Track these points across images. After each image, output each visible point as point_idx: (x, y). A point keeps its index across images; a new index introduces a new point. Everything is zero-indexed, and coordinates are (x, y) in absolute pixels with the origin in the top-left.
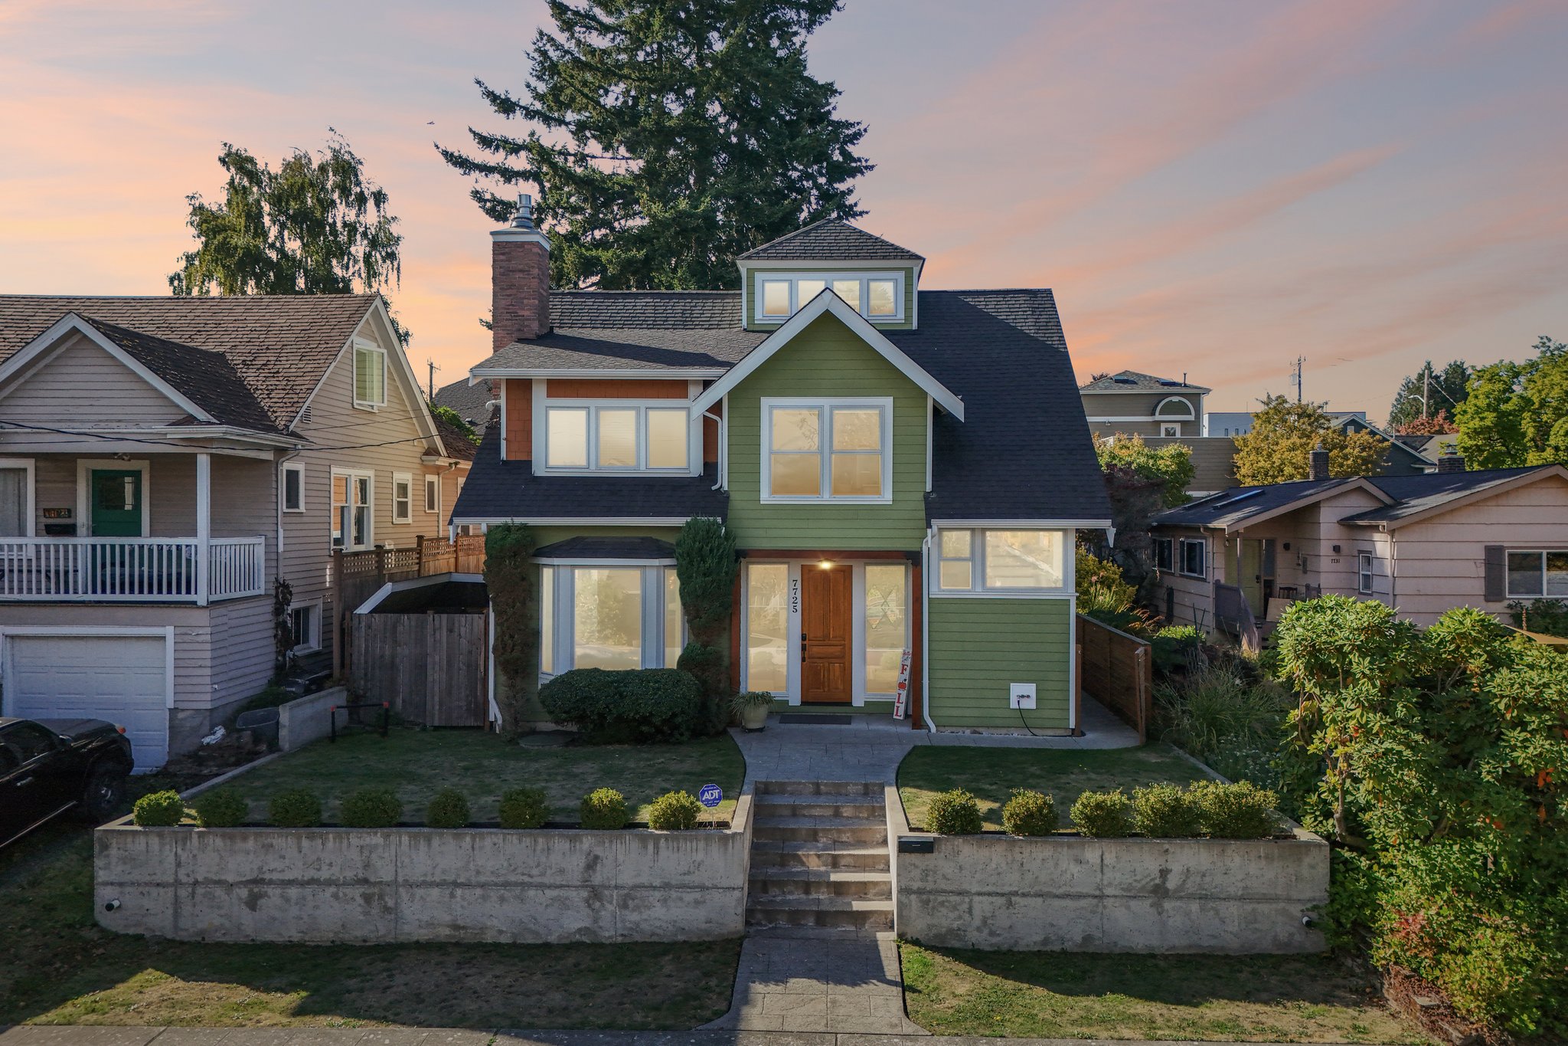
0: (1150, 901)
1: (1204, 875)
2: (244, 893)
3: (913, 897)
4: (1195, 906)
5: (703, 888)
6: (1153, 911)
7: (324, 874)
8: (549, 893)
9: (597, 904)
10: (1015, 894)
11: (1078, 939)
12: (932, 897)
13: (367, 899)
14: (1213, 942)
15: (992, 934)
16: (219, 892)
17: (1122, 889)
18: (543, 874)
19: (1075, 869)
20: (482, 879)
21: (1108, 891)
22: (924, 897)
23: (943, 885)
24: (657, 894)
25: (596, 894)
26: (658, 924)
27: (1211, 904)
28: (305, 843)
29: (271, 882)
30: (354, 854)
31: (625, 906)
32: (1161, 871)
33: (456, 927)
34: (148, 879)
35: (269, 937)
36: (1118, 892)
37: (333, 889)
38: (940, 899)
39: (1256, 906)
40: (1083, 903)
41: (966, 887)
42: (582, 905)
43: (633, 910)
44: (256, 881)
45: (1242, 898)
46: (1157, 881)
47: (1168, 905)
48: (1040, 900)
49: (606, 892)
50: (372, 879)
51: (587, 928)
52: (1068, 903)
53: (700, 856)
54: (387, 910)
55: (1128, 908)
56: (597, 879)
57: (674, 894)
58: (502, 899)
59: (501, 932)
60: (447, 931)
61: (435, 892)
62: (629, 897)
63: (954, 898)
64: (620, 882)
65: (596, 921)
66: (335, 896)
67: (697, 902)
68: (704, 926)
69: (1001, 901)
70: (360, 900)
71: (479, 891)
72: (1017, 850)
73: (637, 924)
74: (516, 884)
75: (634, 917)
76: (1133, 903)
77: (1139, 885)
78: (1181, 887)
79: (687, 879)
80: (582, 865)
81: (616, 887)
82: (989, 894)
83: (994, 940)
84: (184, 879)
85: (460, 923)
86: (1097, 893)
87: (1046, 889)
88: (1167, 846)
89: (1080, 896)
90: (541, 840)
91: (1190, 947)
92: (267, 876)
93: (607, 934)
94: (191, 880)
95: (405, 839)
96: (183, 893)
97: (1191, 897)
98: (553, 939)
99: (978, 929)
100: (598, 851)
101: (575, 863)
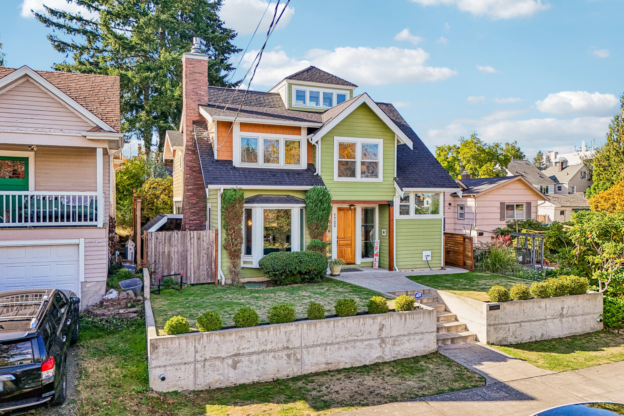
0: (559, 319)
1: (573, 308)
2: (230, 361)
3: (492, 327)
4: (570, 319)
5: (422, 333)
6: (560, 322)
7: (269, 347)
8: (365, 343)
9: (384, 345)
10: (522, 322)
11: (540, 336)
12: (497, 326)
13: (289, 356)
14: (576, 331)
15: (516, 338)
16: (218, 363)
17: (552, 316)
18: (362, 335)
19: (538, 310)
20: (338, 340)
21: (548, 317)
22: (495, 327)
23: (501, 322)
24: (406, 338)
25: (383, 341)
26: (406, 350)
27: (575, 318)
28: (260, 333)
29: (243, 354)
30: (282, 336)
31: (394, 345)
32: (562, 308)
33: (328, 364)
34: (180, 361)
35: (242, 382)
36: (550, 317)
37: (273, 354)
38: (500, 326)
39: (585, 317)
40: (541, 322)
41: (507, 321)
42: (378, 346)
43: (398, 346)
44: (236, 355)
45: (582, 315)
46: (561, 312)
47: (564, 320)
48: (529, 323)
49: (387, 340)
50: (291, 347)
51: (380, 356)
52: (536, 323)
53: (421, 320)
54: (297, 360)
55: (553, 322)
56: (383, 335)
57: (412, 337)
58: (346, 348)
60: (324, 366)
61: (318, 349)
62: (395, 341)
63: (504, 326)
64: (392, 335)
65: (383, 352)
66: (274, 357)
67: (420, 339)
68: (423, 349)
69: (518, 325)
70: (285, 357)
71: (337, 346)
72: (522, 305)
73: (399, 352)
74: (352, 341)
75: (397, 349)
76: (555, 320)
77: (556, 314)
78: (567, 313)
79: (416, 330)
80: (378, 329)
81: (391, 337)
82: (514, 323)
83: (516, 340)
84: (199, 358)
85: (330, 362)
86: (545, 318)
87: (530, 319)
88: (563, 299)
89: (541, 320)
90: (361, 320)
91: (570, 333)
92: (241, 352)
93: (388, 358)
94: (203, 359)
95: (305, 326)
96: (199, 366)
97: (569, 316)
98: (367, 363)
99: (511, 336)
100: (384, 322)
101: (377, 327)
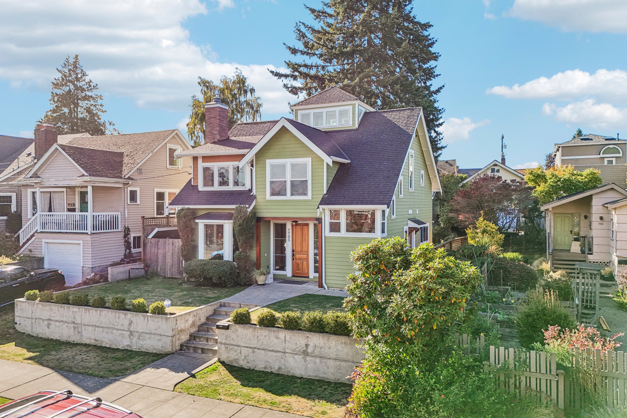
0: (302, 356)
1: (321, 348)
2: (46, 322)
3: (223, 345)
4: (318, 360)
5: (161, 335)
6: (303, 360)
7: (64, 319)
8: (120, 332)
9: (132, 337)
10: (256, 348)
11: (277, 368)
12: (229, 346)
13: (74, 328)
14: (324, 376)
15: (248, 362)
16: (41, 321)
17: (292, 350)
18: (117, 325)
19: (276, 341)
20: (102, 325)
21: (287, 351)
22: (226, 346)
23: (232, 342)
24: (148, 336)
25: (131, 333)
26: (148, 346)
27: (324, 360)
28: (60, 308)
29: (52, 320)
30: (71, 313)
31: (139, 339)
32: (306, 345)
33: (96, 340)
34: (25, 316)
35: (52, 337)
36: (290, 352)
37: (66, 324)
38: (231, 347)
39: (340, 363)
40: (278, 354)
41: (239, 344)
42: (128, 337)
43: (141, 340)
44: (49, 320)
45: (335, 359)
46: (305, 349)
47: (308, 358)
49: (134, 333)
50: (76, 322)
51: (129, 345)
52: (273, 353)
53: (160, 324)
54: (79, 332)
55: (294, 358)
56: (132, 329)
57: (153, 336)
58: (107, 333)
59: (107, 343)
60: (93, 341)
61: (91, 328)
62: (141, 335)
63: (235, 347)
64: (138, 331)
65: (131, 343)
66: (67, 326)
67: (159, 340)
68: (161, 348)
69: (251, 350)
70: (73, 329)
71: (101, 329)
74: (111, 328)
75: (141, 343)
78: (313, 352)
79: (156, 332)
81: (137, 332)
82: (247, 347)
83: (248, 365)
84: (33, 317)
85: (97, 339)
86: (283, 351)
87: (266, 348)
88: (308, 335)
89: (278, 352)
90: (117, 314)
91: (316, 376)
92: (52, 318)
93: (134, 348)
94: (35, 318)
95: (83, 310)
96: (34, 321)
97: (316, 356)
98: (120, 348)
100: (132, 319)
101: (126, 323)
